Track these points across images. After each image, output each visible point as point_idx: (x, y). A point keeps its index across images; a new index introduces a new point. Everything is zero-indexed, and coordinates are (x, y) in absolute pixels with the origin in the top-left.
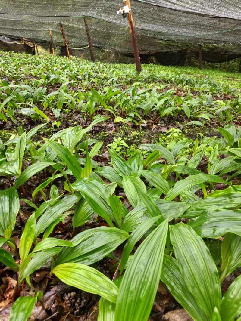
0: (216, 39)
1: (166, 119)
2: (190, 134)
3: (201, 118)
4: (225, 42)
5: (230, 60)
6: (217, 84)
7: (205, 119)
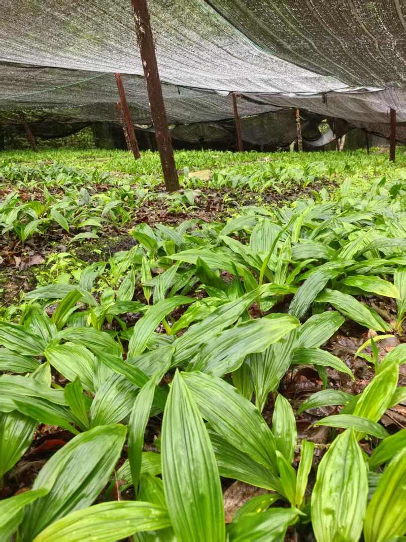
0: (47, 101)
1: (31, 242)
2: (80, 255)
3: (86, 226)
4: (62, 104)
5: (77, 132)
6: (76, 172)
7: (93, 227)
